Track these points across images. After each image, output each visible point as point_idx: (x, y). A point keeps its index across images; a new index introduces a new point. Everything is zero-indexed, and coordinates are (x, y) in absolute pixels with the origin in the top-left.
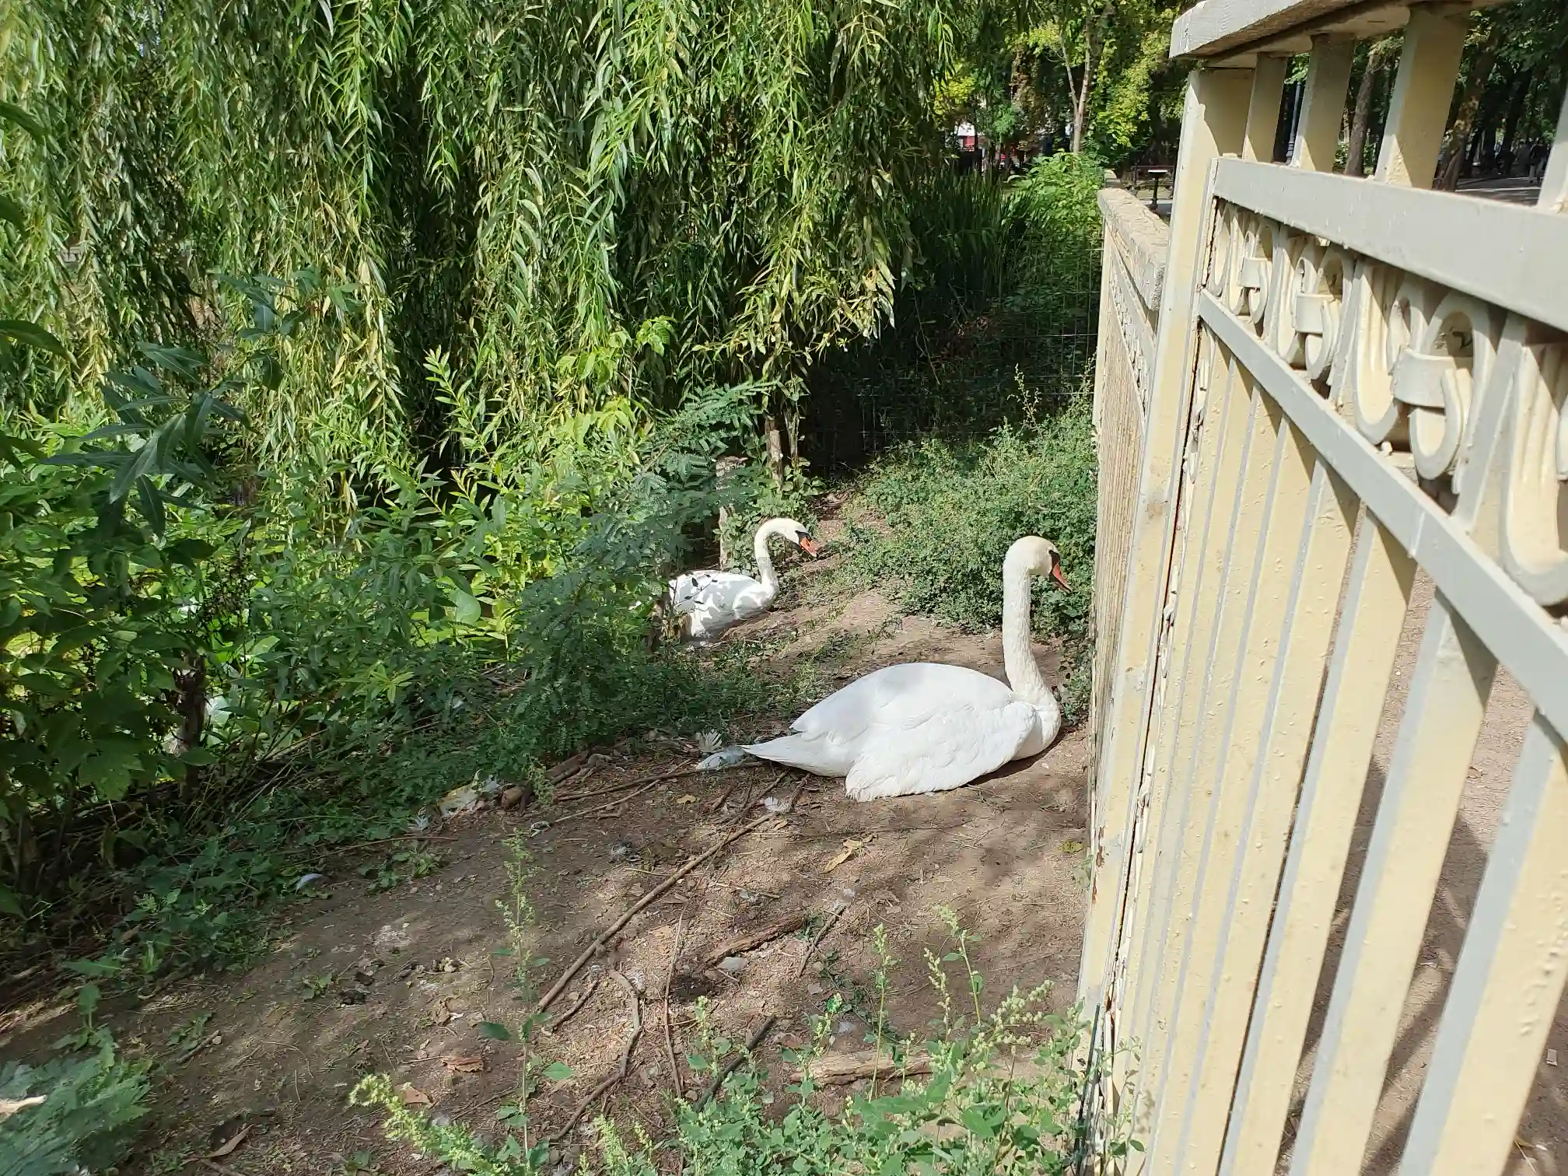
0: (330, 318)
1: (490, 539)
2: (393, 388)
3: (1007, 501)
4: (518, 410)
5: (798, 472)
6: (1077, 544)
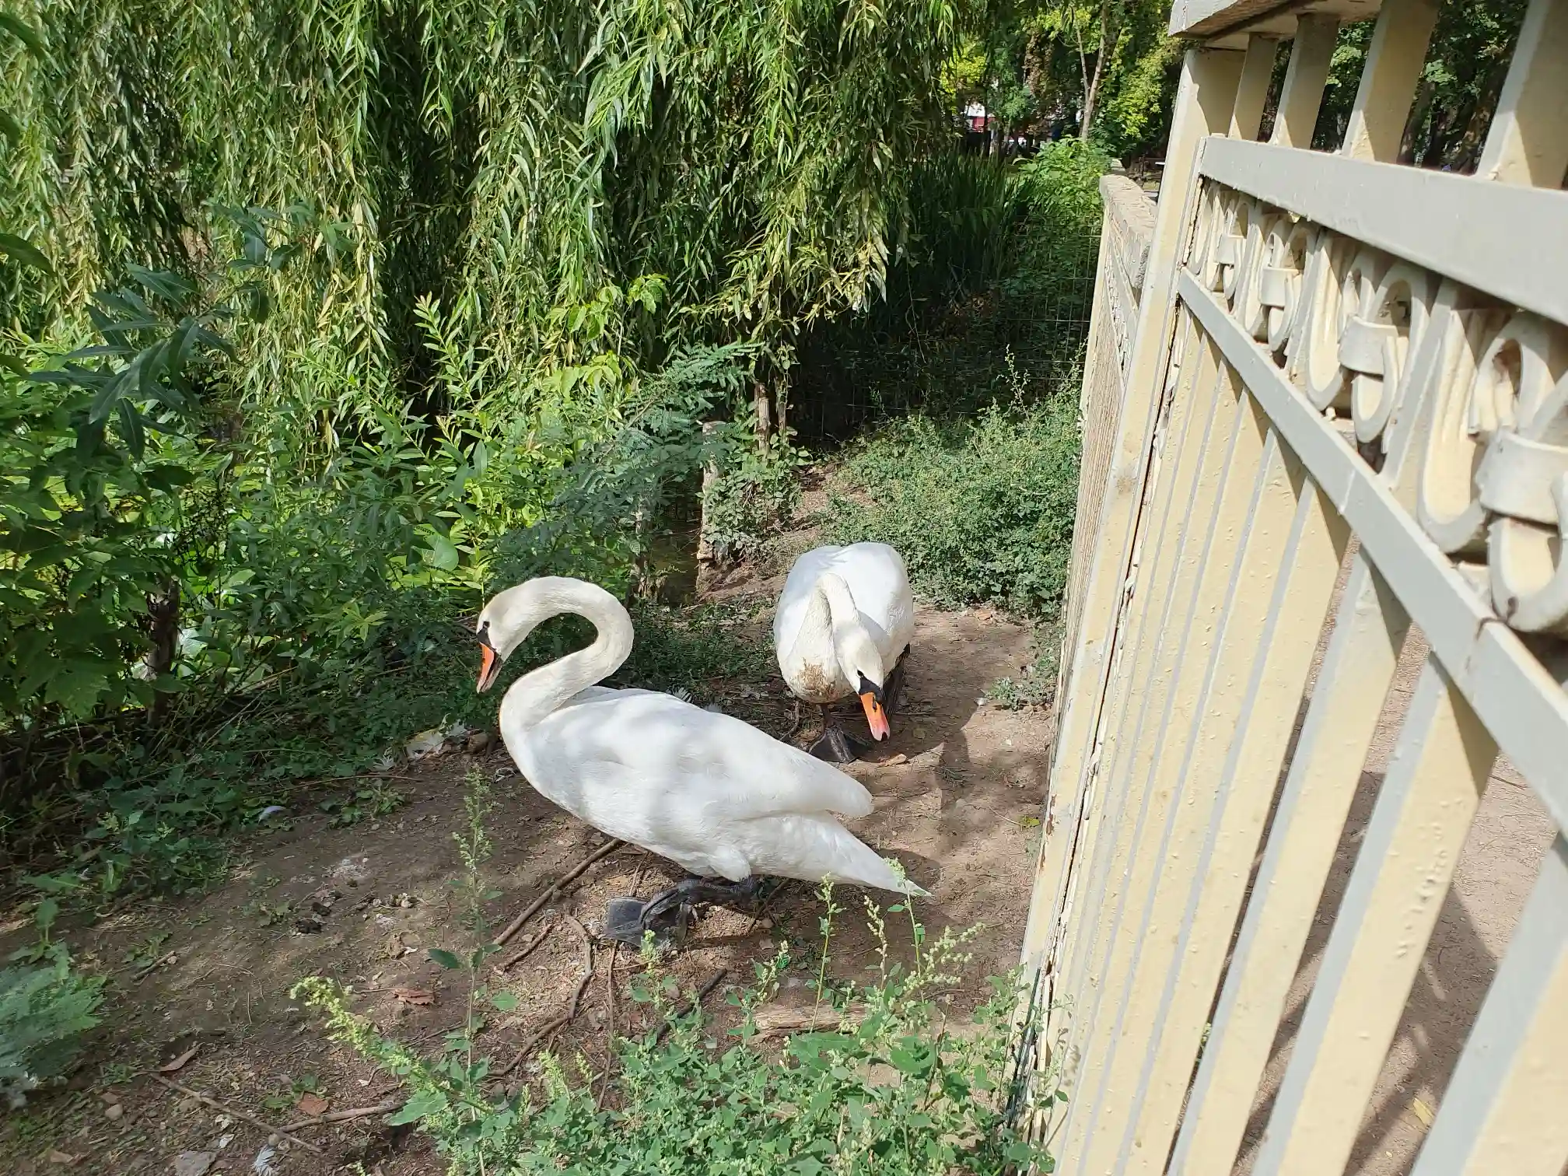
0: (320, 257)
1: (468, 485)
2: (379, 334)
3: (988, 482)
4: (504, 359)
5: (785, 441)
6: (1055, 528)
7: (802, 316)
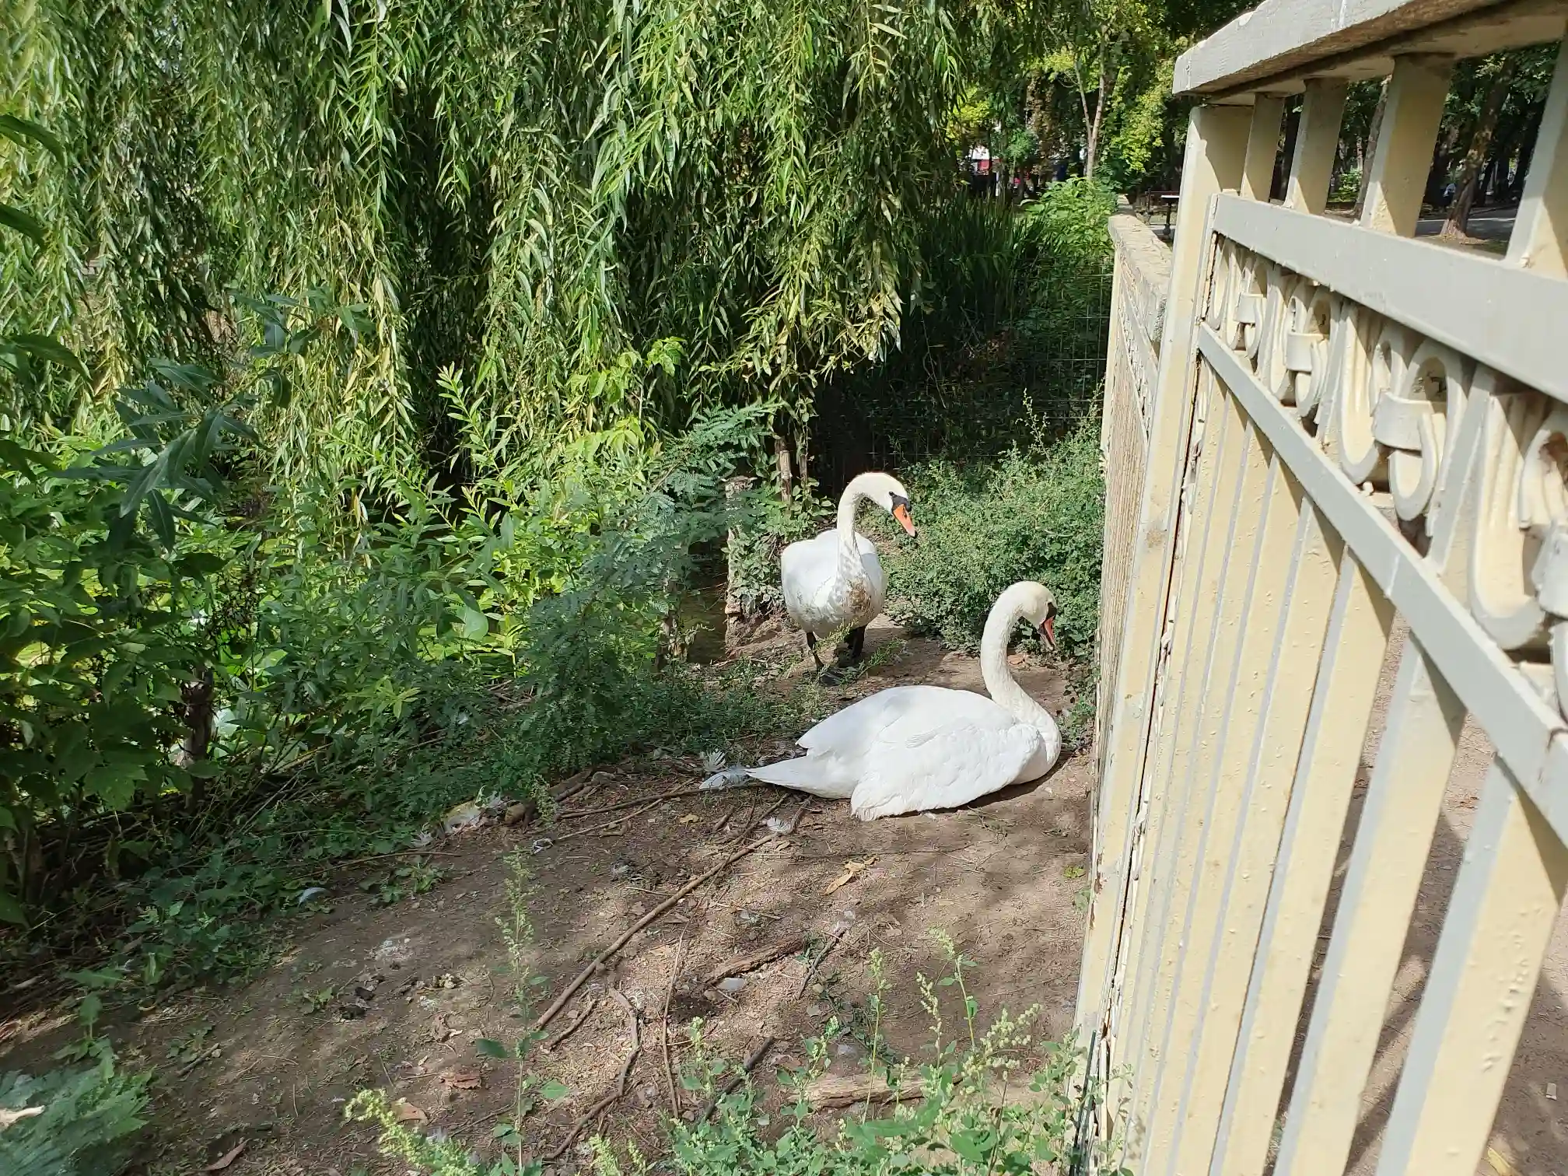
0: (344, 333)
1: (497, 555)
2: (404, 405)
3: (1012, 526)
4: (527, 426)
5: (807, 493)
6: (1083, 568)
7: (819, 368)
